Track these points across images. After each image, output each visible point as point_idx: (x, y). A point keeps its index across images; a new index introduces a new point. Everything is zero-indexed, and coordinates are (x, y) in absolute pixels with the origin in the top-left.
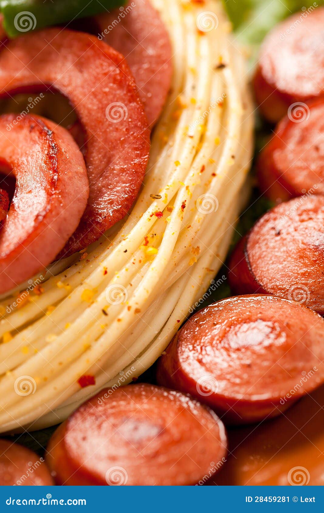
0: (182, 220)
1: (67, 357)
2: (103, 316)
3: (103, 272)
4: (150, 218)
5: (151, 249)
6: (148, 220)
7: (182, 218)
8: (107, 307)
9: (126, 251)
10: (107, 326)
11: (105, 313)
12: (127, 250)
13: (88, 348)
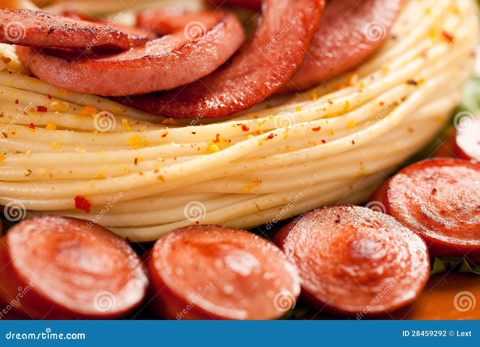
0: (259, 145)
1: (80, 171)
2: (133, 164)
3: (163, 135)
4: (236, 125)
5: (215, 146)
6: (233, 126)
7: (261, 144)
8: (142, 160)
9: (194, 133)
10: (130, 172)
11: (136, 162)
12: (196, 133)
13: (101, 178)
